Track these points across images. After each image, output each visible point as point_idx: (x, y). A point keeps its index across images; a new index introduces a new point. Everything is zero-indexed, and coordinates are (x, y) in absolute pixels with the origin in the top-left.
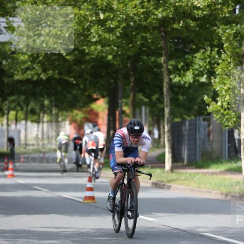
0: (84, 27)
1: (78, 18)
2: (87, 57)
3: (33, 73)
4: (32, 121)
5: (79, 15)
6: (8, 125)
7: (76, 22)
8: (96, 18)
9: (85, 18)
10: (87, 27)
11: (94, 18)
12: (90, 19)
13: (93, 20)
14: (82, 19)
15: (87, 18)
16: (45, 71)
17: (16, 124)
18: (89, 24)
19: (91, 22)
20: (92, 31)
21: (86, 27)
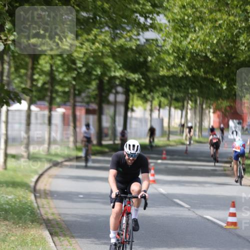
0: (232, 34)
1: (227, 24)
2: (235, 61)
3: (178, 70)
4: (176, 108)
5: (228, 21)
6: (151, 110)
7: (225, 29)
8: (246, 24)
9: (234, 25)
10: (236, 34)
11: (244, 25)
12: (239, 26)
13: (243, 27)
14: (231, 25)
15: (236, 25)
16: (190, 69)
17: (159, 110)
18: (238, 30)
19: (240, 28)
20: (241, 39)
21: (234, 34)
